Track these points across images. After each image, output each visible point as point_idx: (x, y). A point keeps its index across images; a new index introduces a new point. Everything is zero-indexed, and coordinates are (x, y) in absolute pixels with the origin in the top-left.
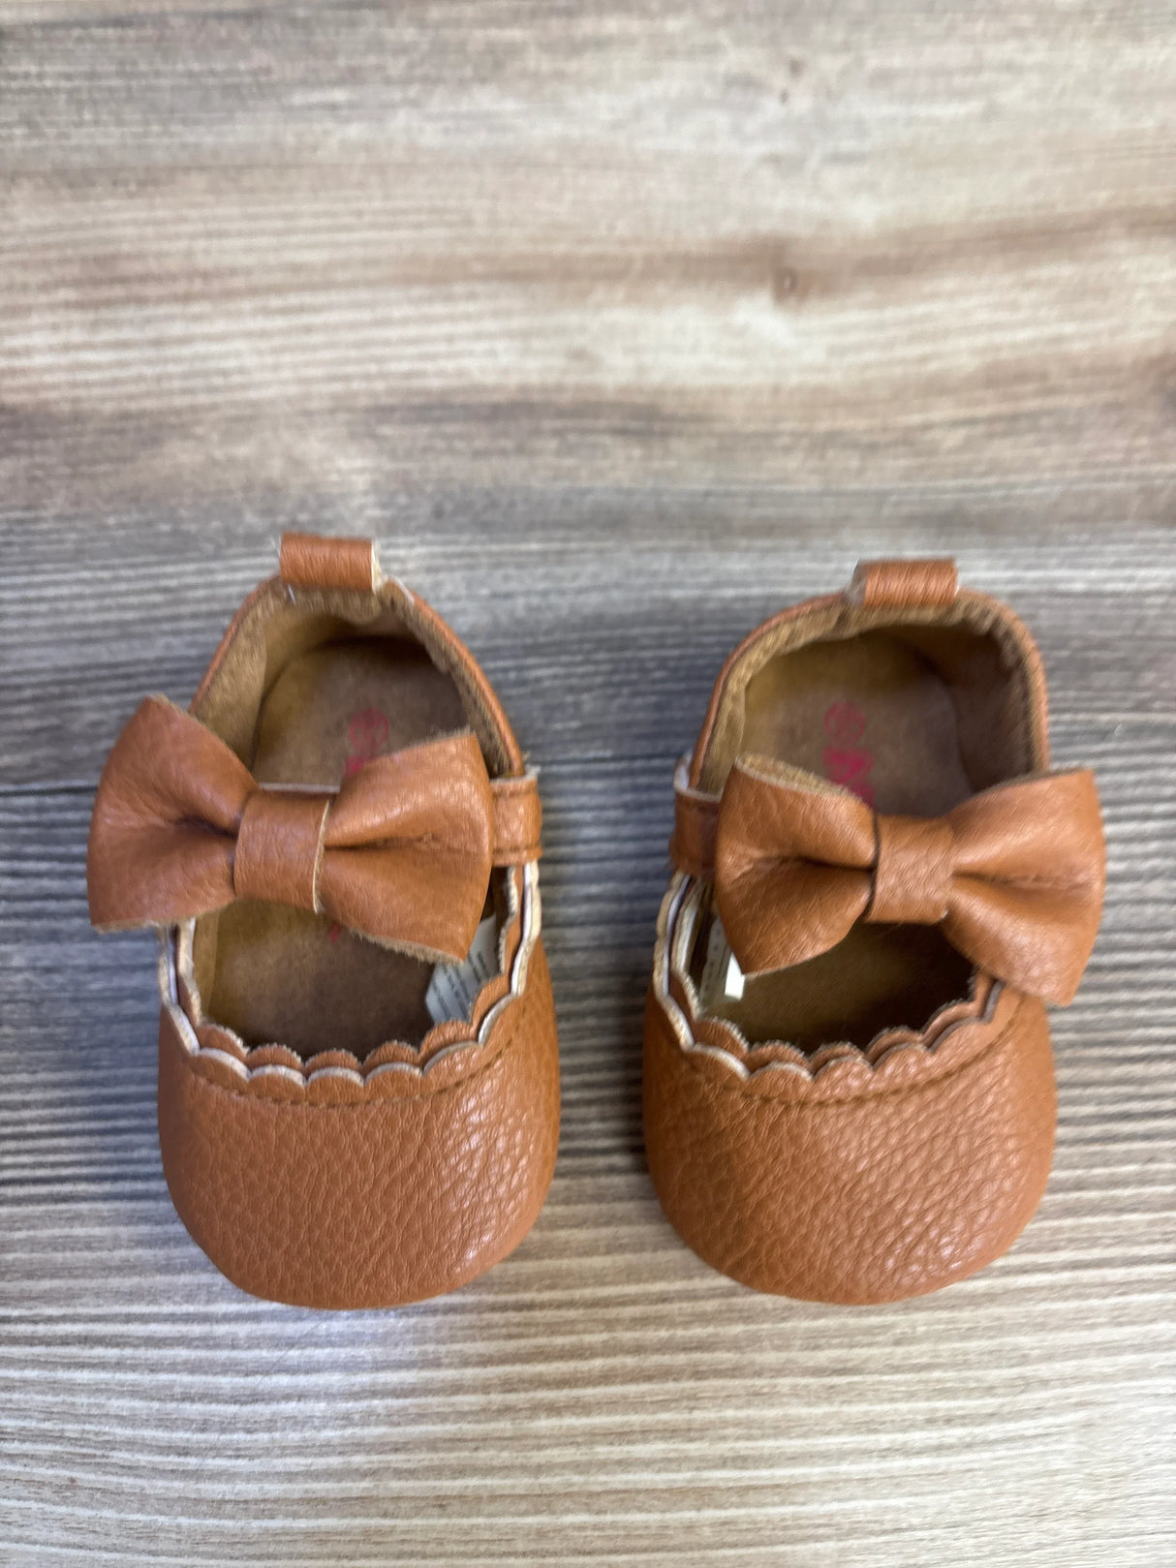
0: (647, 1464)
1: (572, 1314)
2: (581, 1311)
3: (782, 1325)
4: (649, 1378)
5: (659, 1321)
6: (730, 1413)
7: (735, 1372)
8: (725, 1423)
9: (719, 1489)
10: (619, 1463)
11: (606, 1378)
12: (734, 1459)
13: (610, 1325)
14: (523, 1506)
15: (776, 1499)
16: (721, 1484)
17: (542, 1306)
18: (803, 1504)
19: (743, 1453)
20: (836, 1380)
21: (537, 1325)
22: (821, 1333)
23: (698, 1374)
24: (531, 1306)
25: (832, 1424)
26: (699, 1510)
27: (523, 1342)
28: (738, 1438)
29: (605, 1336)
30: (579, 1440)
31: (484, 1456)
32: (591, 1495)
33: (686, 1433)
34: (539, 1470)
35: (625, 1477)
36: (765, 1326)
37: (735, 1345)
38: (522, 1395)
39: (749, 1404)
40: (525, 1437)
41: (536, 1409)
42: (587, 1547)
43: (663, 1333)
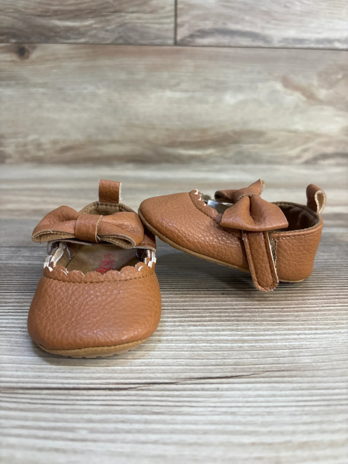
0: (225, 335)
1: (199, 311)
2: (202, 310)
3: (262, 314)
4: (224, 321)
5: (226, 312)
6: (249, 327)
7: (249, 321)
8: (248, 329)
9: (249, 340)
10: (216, 335)
11: (210, 321)
12: (252, 335)
13: (210, 313)
14: (187, 342)
15: (268, 342)
16: (249, 339)
17: (191, 309)
18: (276, 343)
19: (255, 334)
20: (279, 322)
21: (190, 312)
22: (274, 315)
23: (238, 321)
24: (188, 309)
25: (281, 329)
26: (243, 344)
27: (185, 315)
28: (253, 331)
29: (209, 314)
30: (203, 331)
31: (173, 333)
32: (208, 340)
33: (237, 330)
34: (191, 335)
35: (218, 337)
36: (257, 314)
37: (248, 316)
38: (185, 323)
39: (255, 326)
40: (187, 330)
41: (189, 326)
42: (208, 350)
43: (226, 314)
